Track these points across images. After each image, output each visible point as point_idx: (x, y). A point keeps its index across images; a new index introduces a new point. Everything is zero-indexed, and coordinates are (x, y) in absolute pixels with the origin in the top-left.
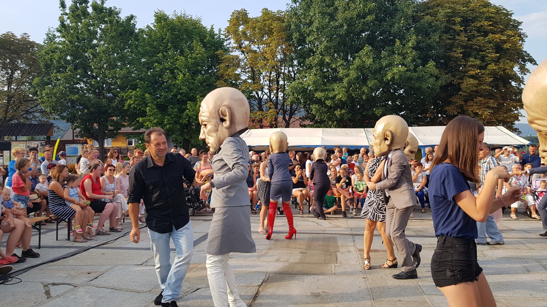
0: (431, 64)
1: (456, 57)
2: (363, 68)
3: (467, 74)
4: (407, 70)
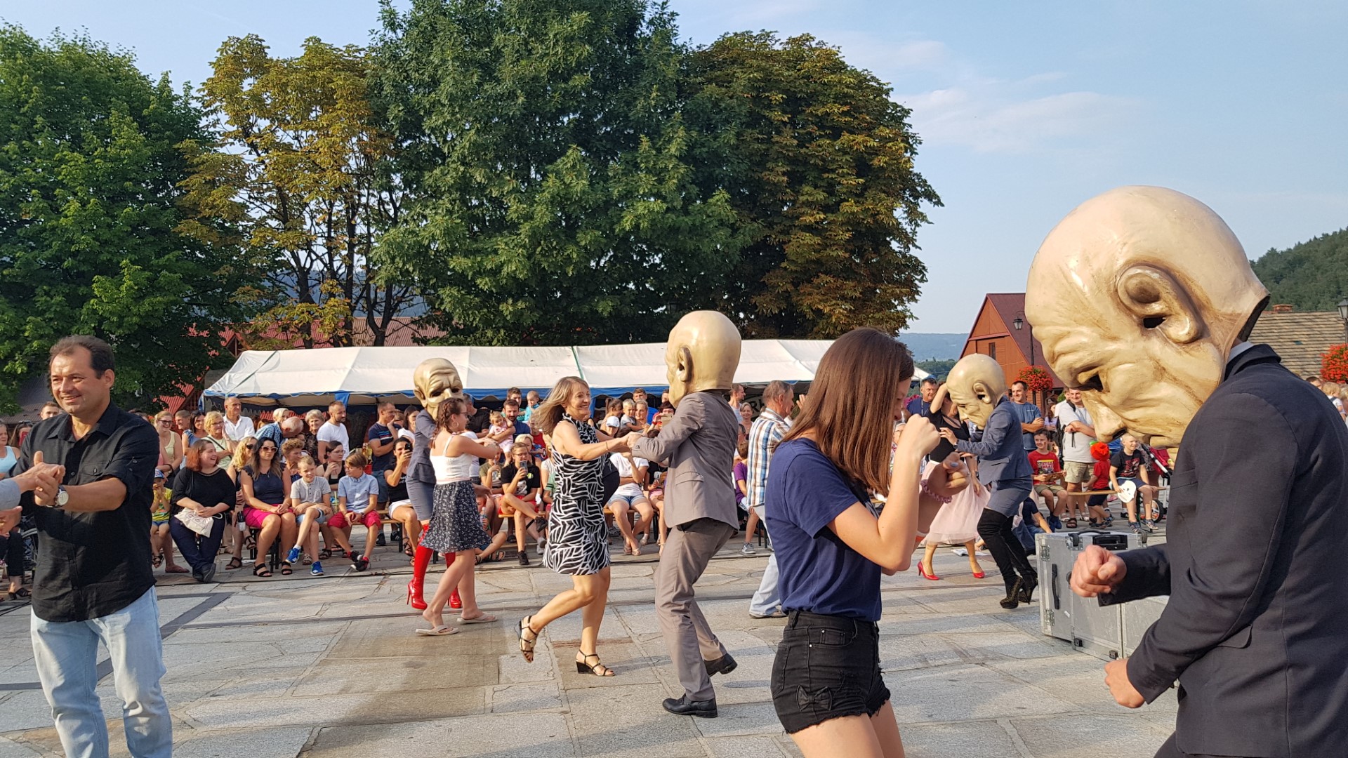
0: (721, 196)
1: (775, 184)
2: (567, 200)
3: (797, 223)
4: (668, 210)
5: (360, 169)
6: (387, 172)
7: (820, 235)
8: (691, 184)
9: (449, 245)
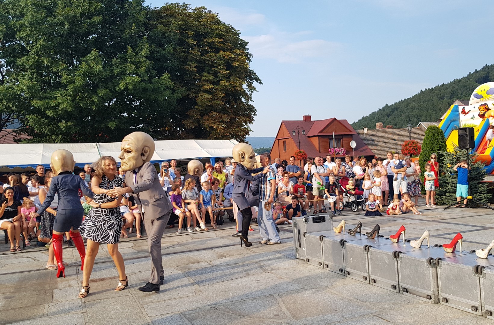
0: (166, 75)
1: (191, 71)
3: (201, 89)
4: (142, 81)
7: (212, 95)
8: (153, 69)
9: (31, 94)
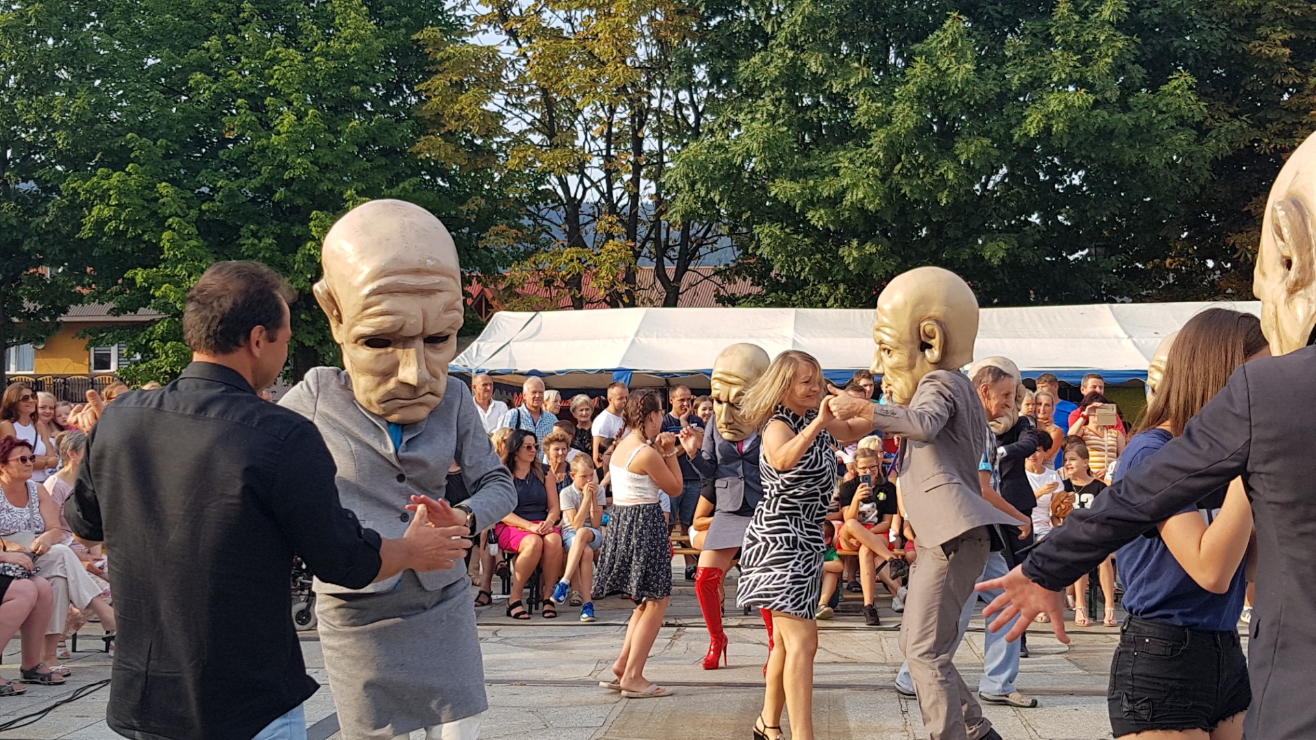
0: (1181, 80)
1: (1269, 59)
2: (941, 93)
4: (1096, 104)
5: (650, 59)
6: (688, 63)
8: (1134, 63)
9: (769, 164)
